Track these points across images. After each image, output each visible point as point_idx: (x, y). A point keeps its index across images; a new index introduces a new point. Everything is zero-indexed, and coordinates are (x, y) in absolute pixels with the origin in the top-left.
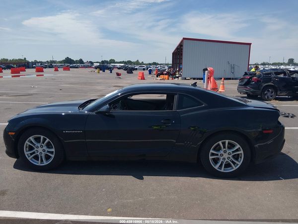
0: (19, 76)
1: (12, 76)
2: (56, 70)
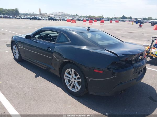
0: (92, 24)
1: (89, 24)
2: (111, 22)
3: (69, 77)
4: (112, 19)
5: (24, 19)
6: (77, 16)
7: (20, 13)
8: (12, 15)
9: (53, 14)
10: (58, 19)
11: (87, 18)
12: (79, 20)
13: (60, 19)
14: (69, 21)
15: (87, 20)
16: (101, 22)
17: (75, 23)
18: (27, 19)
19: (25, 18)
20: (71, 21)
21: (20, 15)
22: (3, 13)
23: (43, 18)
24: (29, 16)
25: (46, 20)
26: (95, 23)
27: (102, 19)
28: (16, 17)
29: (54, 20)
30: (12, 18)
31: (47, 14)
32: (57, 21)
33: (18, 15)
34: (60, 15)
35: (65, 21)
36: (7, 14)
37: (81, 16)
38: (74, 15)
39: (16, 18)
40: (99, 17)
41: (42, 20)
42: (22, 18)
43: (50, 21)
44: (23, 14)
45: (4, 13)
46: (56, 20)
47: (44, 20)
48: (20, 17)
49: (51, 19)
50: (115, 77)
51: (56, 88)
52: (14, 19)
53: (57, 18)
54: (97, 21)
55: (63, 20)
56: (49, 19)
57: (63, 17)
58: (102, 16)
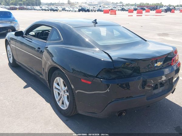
0: (141, 16)
1: (137, 16)
2: (173, 12)
3: (59, 90)
4: (176, 8)
5: (45, 10)
6: (122, 4)
7: (41, 2)
8: (30, 5)
9: (86, 3)
10: (92, 10)
11: (137, 7)
12: (123, 10)
13: (94, 10)
14: (106, 12)
15: (135, 10)
16: (157, 12)
17: (116, 14)
18: (50, 11)
19: (47, 9)
20: (110, 12)
21: (41, 6)
22: (19, 3)
23: (72, 9)
24: (52, 7)
25: (75, 11)
26: (147, 14)
27: (158, 7)
28: (35, 8)
29: (85, 11)
30: (30, 10)
31: (78, 3)
32: (90, 13)
33: (39, 6)
34: (97, 3)
35: (101, 12)
36: (24, 4)
37: (127, 4)
38: (117, 3)
39: (35, 10)
40: (155, 4)
41: (70, 11)
42: (42, 10)
43: (81, 12)
44: (46, 4)
45: (21, 2)
46: (88, 11)
47: (72, 11)
48: (41, 7)
49: (82, 10)
50: (109, 91)
51: (45, 104)
52: (32, 10)
53: (91, 8)
54: (151, 10)
55: (99, 10)
56: (79, 11)
57: (100, 6)
58: (160, 3)
